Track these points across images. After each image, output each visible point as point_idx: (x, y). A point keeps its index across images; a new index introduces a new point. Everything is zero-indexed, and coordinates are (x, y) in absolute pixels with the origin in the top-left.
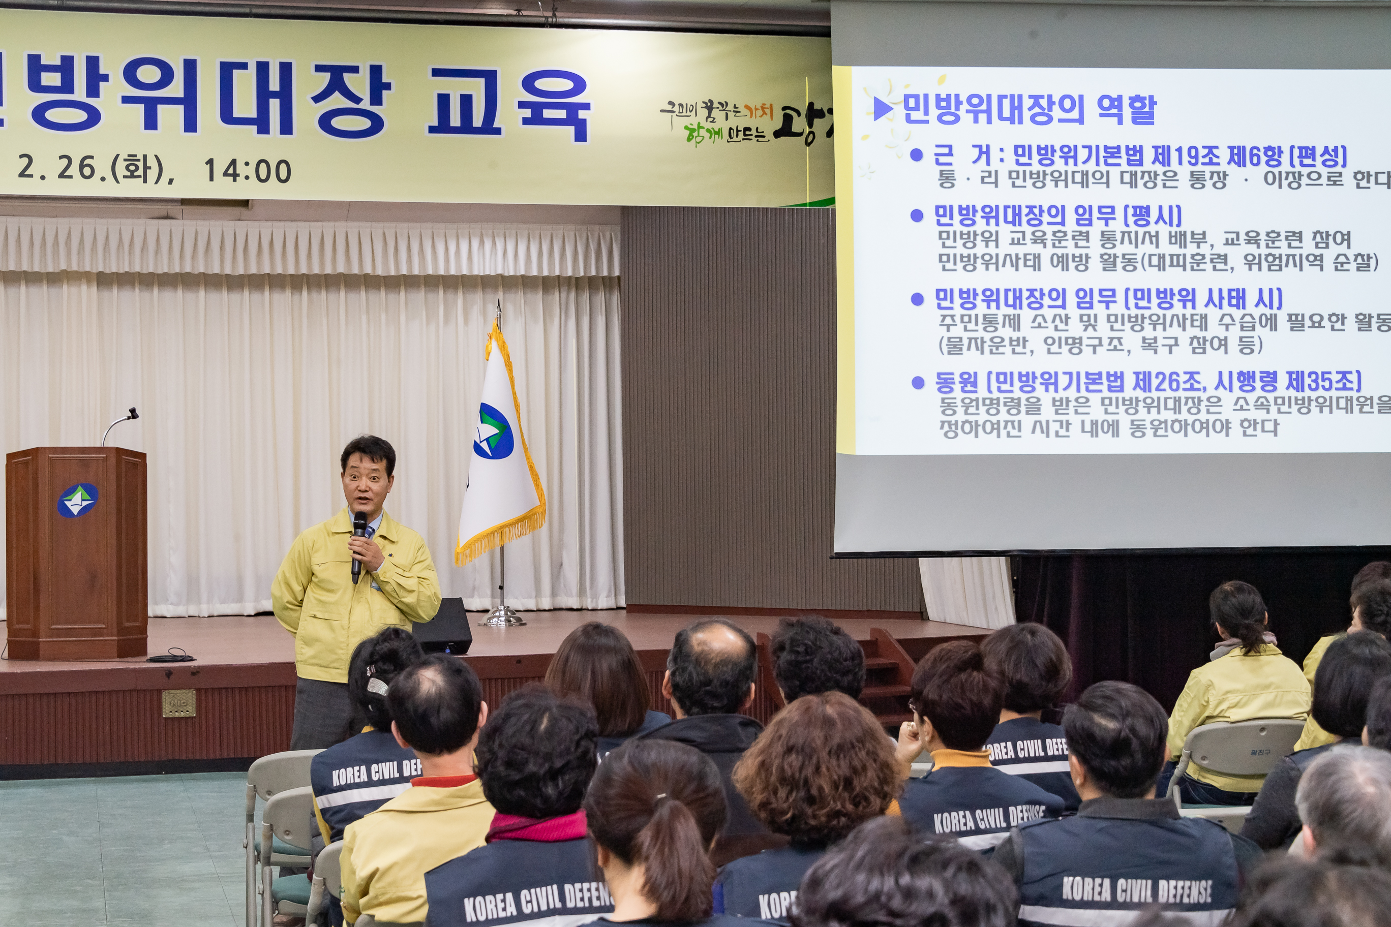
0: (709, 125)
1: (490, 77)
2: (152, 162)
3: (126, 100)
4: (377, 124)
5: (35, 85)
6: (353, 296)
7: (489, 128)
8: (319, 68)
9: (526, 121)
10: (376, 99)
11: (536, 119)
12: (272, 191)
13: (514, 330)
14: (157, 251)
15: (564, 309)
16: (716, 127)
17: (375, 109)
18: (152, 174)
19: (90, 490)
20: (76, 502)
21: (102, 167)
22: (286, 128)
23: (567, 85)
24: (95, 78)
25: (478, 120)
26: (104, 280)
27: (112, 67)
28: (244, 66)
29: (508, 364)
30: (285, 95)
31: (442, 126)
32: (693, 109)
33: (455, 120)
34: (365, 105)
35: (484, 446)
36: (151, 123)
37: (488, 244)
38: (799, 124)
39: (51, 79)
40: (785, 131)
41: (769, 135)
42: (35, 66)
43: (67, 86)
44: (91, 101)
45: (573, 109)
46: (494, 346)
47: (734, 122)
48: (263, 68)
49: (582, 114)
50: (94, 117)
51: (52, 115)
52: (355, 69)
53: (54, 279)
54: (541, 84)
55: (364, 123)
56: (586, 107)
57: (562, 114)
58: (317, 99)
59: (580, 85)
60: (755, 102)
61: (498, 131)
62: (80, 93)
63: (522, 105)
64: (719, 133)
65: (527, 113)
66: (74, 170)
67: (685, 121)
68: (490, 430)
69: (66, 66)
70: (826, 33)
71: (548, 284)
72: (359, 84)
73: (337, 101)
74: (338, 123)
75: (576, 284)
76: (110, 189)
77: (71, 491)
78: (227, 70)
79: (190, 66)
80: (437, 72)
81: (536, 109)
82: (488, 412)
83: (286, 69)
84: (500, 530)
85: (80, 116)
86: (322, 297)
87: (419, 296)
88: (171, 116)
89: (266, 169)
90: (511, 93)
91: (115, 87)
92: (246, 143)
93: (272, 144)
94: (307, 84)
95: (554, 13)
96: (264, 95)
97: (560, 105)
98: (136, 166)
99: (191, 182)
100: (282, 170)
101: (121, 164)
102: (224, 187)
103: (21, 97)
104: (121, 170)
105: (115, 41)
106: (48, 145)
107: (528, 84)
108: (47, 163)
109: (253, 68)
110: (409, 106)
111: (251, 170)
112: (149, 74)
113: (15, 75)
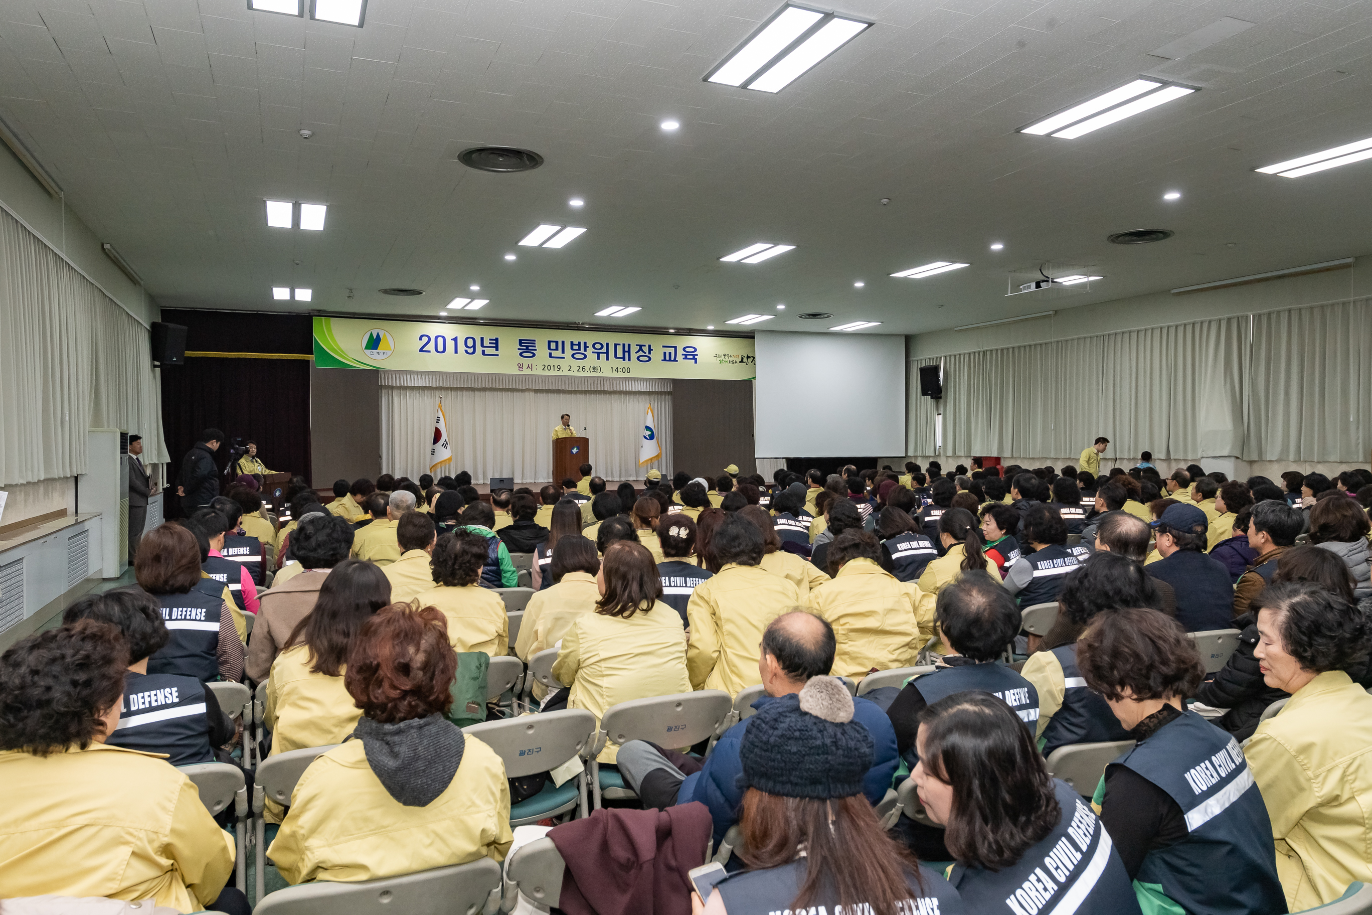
0: (724, 360)
1: (675, 348)
2: (598, 368)
3: (593, 352)
4: (650, 359)
5: (572, 349)
7: (675, 360)
8: (637, 345)
9: (683, 359)
10: (650, 353)
11: (686, 358)
12: (626, 375)
15: (654, 400)
16: (726, 360)
17: (649, 355)
18: (599, 371)
19: (578, 448)
20: (575, 451)
21: (587, 369)
22: (629, 360)
23: (693, 350)
24: (586, 347)
25: (672, 359)
27: (590, 345)
28: (620, 344)
29: (653, 416)
30: (629, 352)
31: (665, 360)
32: (721, 356)
33: (668, 358)
34: (647, 354)
35: (647, 437)
36: (598, 358)
38: (745, 360)
39: (576, 347)
40: (742, 361)
41: (738, 362)
42: (572, 343)
43: (579, 349)
44: (585, 353)
45: (694, 356)
46: (649, 411)
47: (730, 359)
48: (624, 345)
49: (696, 357)
50: (585, 357)
51: (576, 356)
52: (645, 345)
53: (523, 391)
54: (687, 349)
55: (647, 359)
56: (697, 355)
57: (692, 357)
58: (636, 353)
59: (696, 350)
60: (735, 355)
61: (677, 361)
62: (582, 351)
63: (683, 355)
64: (727, 362)
65: (684, 357)
66: (581, 369)
67: (719, 359)
69: (579, 344)
70: (753, 337)
71: (649, 393)
72: (646, 349)
73: (641, 353)
74: (640, 358)
75: (657, 393)
76: (589, 374)
77: (573, 448)
78: (616, 345)
79: (607, 344)
80: (663, 347)
81: (686, 355)
82: (648, 428)
83: (629, 345)
84: (651, 459)
85: (582, 356)
86: (593, 396)
87: (617, 396)
88: (603, 356)
89: (625, 370)
90: (680, 352)
91: (590, 349)
92: (620, 363)
93: (626, 364)
94: (634, 349)
95: (690, 332)
96: (624, 352)
97: (691, 355)
98: (595, 369)
99: (607, 373)
100: (628, 370)
101: (591, 368)
102: (615, 375)
103: (569, 352)
104: (592, 370)
105: (590, 338)
106: (575, 364)
107: (684, 349)
108: (574, 368)
109: (622, 345)
110: (657, 355)
111: (621, 370)
112: (598, 346)
113: (567, 346)
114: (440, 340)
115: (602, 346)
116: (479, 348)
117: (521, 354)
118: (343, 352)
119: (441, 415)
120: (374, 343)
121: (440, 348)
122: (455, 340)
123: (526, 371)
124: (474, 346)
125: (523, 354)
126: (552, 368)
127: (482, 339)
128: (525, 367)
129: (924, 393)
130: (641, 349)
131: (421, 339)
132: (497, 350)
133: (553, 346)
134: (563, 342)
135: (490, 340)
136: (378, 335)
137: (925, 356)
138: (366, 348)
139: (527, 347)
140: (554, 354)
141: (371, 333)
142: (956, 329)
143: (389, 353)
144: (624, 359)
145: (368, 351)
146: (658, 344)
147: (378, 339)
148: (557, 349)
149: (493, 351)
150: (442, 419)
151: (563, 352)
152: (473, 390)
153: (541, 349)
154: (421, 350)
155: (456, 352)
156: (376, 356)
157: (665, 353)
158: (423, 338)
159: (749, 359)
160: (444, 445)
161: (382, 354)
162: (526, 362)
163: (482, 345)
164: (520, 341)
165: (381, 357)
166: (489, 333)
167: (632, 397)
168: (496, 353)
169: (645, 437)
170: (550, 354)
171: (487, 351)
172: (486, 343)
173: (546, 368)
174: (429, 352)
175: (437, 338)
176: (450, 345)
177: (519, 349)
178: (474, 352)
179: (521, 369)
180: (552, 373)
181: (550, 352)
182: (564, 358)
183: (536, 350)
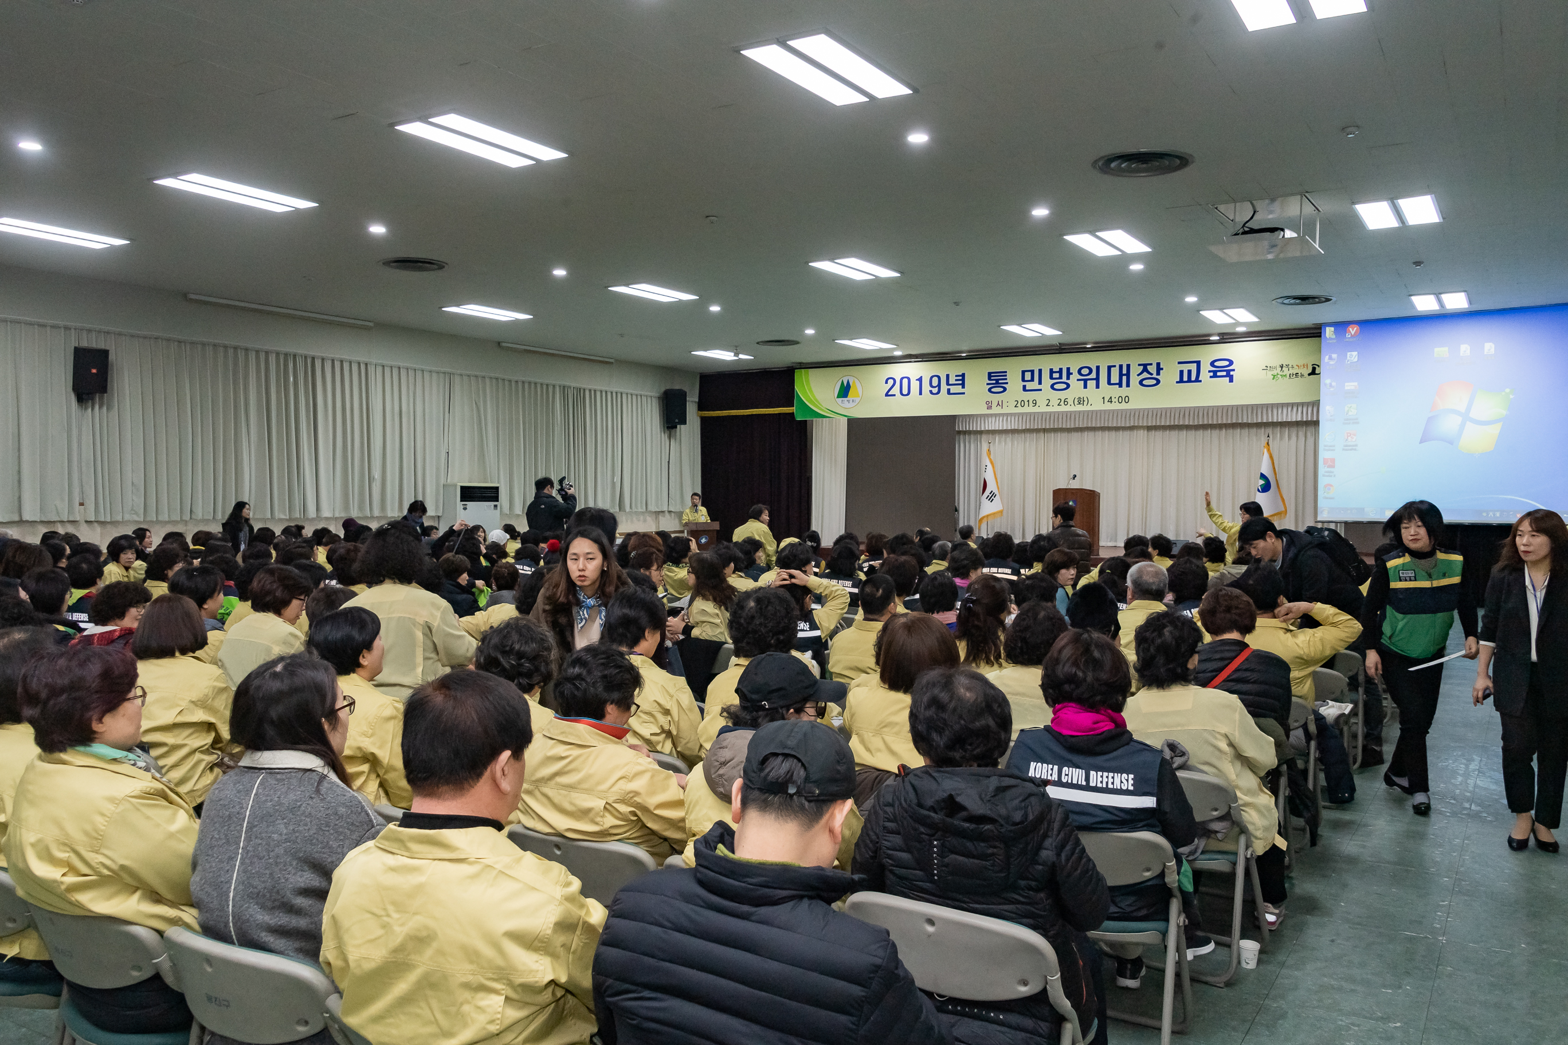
0: (1281, 373)
1: (1198, 363)
2: (1085, 399)
3: (1078, 380)
4: (1158, 382)
5: (1051, 378)
7: (1197, 380)
8: (1139, 365)
9: (1211, 377)
10: (1158, 374)
11: (1215, 376)
12: (1124, 406)
13: (1275, 444)
14: (1161, 418)
16: (1284, 374)
17: (1158, 377)
18: (1085, 403)
21: (1070, 402)
22: (1128, 385)
23: (1227, 363)
24: (1069, 374)
25: (1193, 378)
26: (1149, 428)
27: (1074, 370)
28: (1115, 366)
29: (1271, 457)
30: (1128, 375)
31: (1181, 381)
32: (1275, 368)
33: (1185, 378)
34: (1155, 376)
36: (1085, 387)
38: (1317, 370)
39: (1056, 375)
40: (1313, 373)
41: (1306, 375)
42: (1052, 372)
43: (1061, 377)
44: (1068, 381)
45: (1228, 372)
47: (1292, 371)
48: (1121, 367)
49: (1232, 373)
50: (1068, 386)
51: (1056, 387)
52: (1151, 364)
54: (1216, 364)
55: (1154, 382)
56: (1234, 370)
57: (1224, 373)
58: (1138, 375)
59: (1231, 363)
60: (1300, 363)
61: (1201, 381)
62: (1064, 379)
63: (1210, 371)
64: (1285, 376)
65: (1212, 374)
66: (1063, 403)
67: (1272, 373)
68: (1262, 482)
69: (1060, 371)
72: (1152, 369)
73: (1145, 375)
74: (1144, 382)
76: (1073, 408)
78: (1109, 368)
79: (1098, 368)
80: (1179, 363)
82: (1263, 476)
83: (1128, 366)
85: (1065, 386)
88: (1092, 384)
89: (1122, 399)
90: (1205, 367)
91: (1075, 376)
92: (1115, 391)
93: (1124, 391)
94: (1135, 370)
95: (1223, 338)
96: (1121, 375)
97: (1224, 371)
98: (1081, 401)
99: (1098, 405)
100: (1126, 399)
101: (1076, 401)
102: (1108, 406)
103: (1047, 381)
104: (1076, 402)
105: (1075, 362)
106: (1055, 396)
107: (1212, 364)
108: (1054, 402)
109: (1118, 367)
110: (1170, 375)
111: (1116, 400)
112: (1085, 371)
113: (1046, 375)
114: (905, 381)
115: (1091, 370)
117: (990, 390)
118: (817, 400)
119: (988, 463)
120: (845, 391)
121: (905, 391)
123: (996, 410)
124: (939, 386)
125: (993, 390)
126: (1026, 403)
127: (948, 376)
128: (994, 404)
130: (1145, 370)
131: (886, 382)
132: (963, 387)
133: (1028, 376)
134: (1040, 371)
135: (956, 376)
136: (848, 382)
138: (838, 397)
139: (997, 380)
140: (1030, 386)
141: (842, 381)
143: (857, 400)
144: (1120, 385)
145: (840, 400)
146: (1171, 361)
147: (848, 386)
148: (1032, 380)
149: (959, 389)
150: (988, 469)
151: (1040, 383)
152: (1069, 430)
153: (1014, 383)
154: (887, 395)
155: (921, 393)
156: (846, 405)
157: (1182, 372)
158: (889, 381)
160: (991, 497)
161: (852, 401)
162: (995, 398)
163: (948, 384)
164: (990, 374)
165: (852, 405)
166: (953, 369)
168: (962, 391)
169: (1259, 490)
170: (1024, 387)
171: (953, 389)
172: (952, 381)
173: (1019, 405)
174: (895, 395)
175: (902, 379)
176: (915, 385)
177: (988, 384)
178: (938, 393)
179: (989, 408)
180: (1027, 409)
181: (1025, 383)
182: (1041, 390)
183: (1007, 383)
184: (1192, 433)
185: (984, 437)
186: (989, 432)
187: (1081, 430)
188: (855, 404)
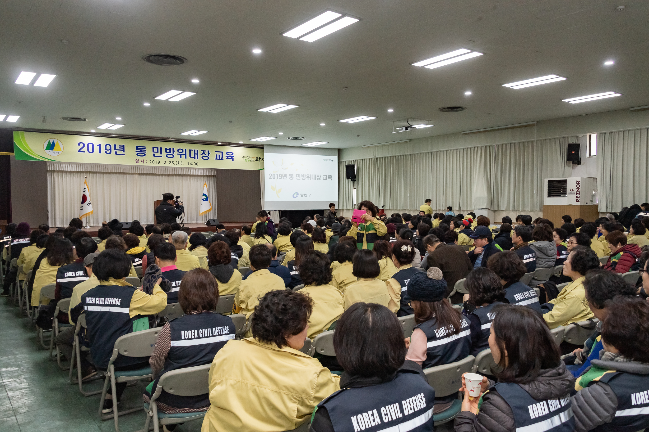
0: (248, 159)
1: (222, 152)
2: (181, 162)
3: (178, 154)
4: (209, 158)
5: (166, 152)
6: (176, 177)
7: (222, 159)
8: (202, 151)
10: (208, 155)
11: (228, 158)
12: (196, 166)
18: (181, 164)
21: (175, 163)
22: (198, 158)
23: (231, 154)
24: (174, 151)
25: (221, 158)
27: (176, 150)
28: (192, 150)
29: (207, 188)
30: (197, 154)
31: (217, 159)
32: (246, 157)
34: (207, 156)
35: (204, 199)
36: (181, 157)
37: (196, 170)
38: (258, 159)
39: (168, 151)
40: (257, 160)
41: (254, 161)
42: (166, 149)
43: (170, 152)
44: (173, 154)
45: (232, 157)
46: (205, 186)
47: (250, 159)
48: (195, 150)
49: (233, 158)
50: (174, 156)
51: (168, 156)
52: (206, 151)
53: (132, 174)
54: (228, 154)
55: (207, 158)
57: (231, 157)
58: (201, 155)
59: (233, 154)
60: (253, 157)
62: (172, 153)
65: (227, 157)
66: (171, 163)
67: (245, 159)
68: (205, 197)
69: (170, 149)
70: (263, 148)
71: (204, 176)
72: (206, 153)
73: (204, 155)
74: (204, 158)
75: (208, 176)
76: (176, 166)
78: (190, 150)
79: (186, 150)
80: (216, 152)
82: (204, 195)
83: (197, 151)
84: (206, 211)
85: (172, 156)
86: (172, 177)
87: (185, 178)
88: (183, 156)
89: (195, 164)
90: (225, 155)
91: (176, 152)
92: (192, 160)
93: (196, 160)
94: (200, 153)
95: (230, 144)
96: (195, 154)
97: (230, 156)
98: (179, 163)
99: (186, 165)
100: (197, 164)
102: (190, 166)
103: (164, 153)
104: (177, 163)
105: (176, 146)
106: (168, 160)
107: (227, 153)
108: (168, 162)
109: (193, 150)
110: (212, 156)
111: (193, 164)
112: (180, 151)
113: (164, 150)
114: (91, 146)
115: (183, 151)
116: (113, 151)
117: (137, 154)
118: (31, 150)
119: (86, 187)
120: (51, 147)
121: (91, 150)
122: (100, 145)
123: (140, 164)
124: (110, 150)
125: (139, 154)
126: (155, 162)
127: (115, 146)
128: (140, 161)
129: (348, 178)
131: (79, 144)
132: (124, 151)
133: (155, 150)
134: (161, 148)
135: (120, 146)
136: (53, 142)
137: (348, 159)
138: (46, 149)
139: (141, 150)
140: (156, 154)
141: (49, 142)
142: (363, 147)
143: (60, 152)
144: (195, 158)
145: (48, 151)
146: (213, 150)
147: (53, 144)
148: (158, 152)
149: (121, 152)
150: (87, 190)
151: (161, 153)
152: (103, 173)
153: (149, 152)
154: (79, 151)
155: (100, 152)
156: (52, 154)
157: (217, 155)
158: (81, 144)
159: (262, 159)
160: (89, 204)
161: (56, 153)
162: (140, 158)
163: (115, 149)
164: (137, 148)
165: (56, 154)
166: (119, 143)
167: (194, 178)
168: (123, 153)
169: (203, 200)
170: (154, 155)
171: (118, 152)
172: (117, 148)
173: (152, 162)
174: (84, 152)
175: (88, 144)
176: (96, 148)
177: (136, 152)
178: (110, 153)
180: (155, 165)
181: (154, 153)
182: (162, 157)
183: (146, 152)
184: (158, 177)
185: (56, 174)
186: (66, 172)
187: (110, 173)
188: (59, 154)
